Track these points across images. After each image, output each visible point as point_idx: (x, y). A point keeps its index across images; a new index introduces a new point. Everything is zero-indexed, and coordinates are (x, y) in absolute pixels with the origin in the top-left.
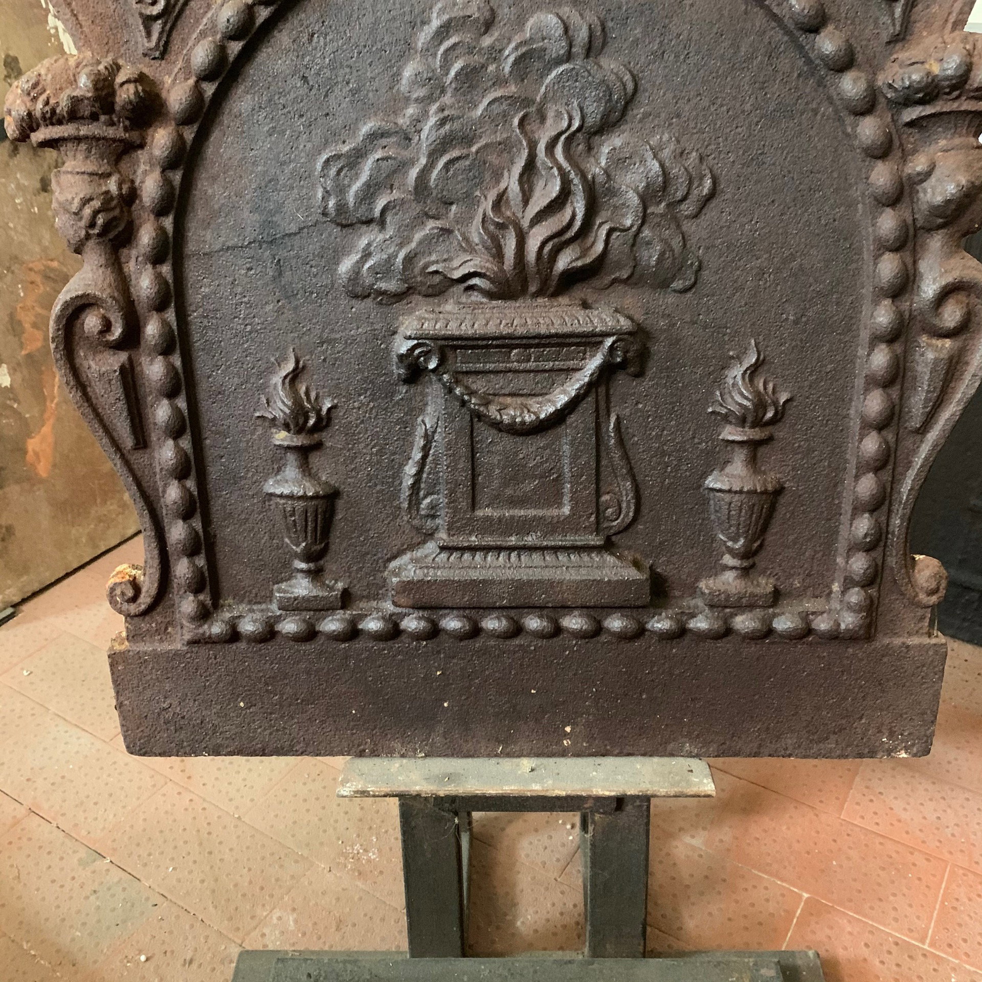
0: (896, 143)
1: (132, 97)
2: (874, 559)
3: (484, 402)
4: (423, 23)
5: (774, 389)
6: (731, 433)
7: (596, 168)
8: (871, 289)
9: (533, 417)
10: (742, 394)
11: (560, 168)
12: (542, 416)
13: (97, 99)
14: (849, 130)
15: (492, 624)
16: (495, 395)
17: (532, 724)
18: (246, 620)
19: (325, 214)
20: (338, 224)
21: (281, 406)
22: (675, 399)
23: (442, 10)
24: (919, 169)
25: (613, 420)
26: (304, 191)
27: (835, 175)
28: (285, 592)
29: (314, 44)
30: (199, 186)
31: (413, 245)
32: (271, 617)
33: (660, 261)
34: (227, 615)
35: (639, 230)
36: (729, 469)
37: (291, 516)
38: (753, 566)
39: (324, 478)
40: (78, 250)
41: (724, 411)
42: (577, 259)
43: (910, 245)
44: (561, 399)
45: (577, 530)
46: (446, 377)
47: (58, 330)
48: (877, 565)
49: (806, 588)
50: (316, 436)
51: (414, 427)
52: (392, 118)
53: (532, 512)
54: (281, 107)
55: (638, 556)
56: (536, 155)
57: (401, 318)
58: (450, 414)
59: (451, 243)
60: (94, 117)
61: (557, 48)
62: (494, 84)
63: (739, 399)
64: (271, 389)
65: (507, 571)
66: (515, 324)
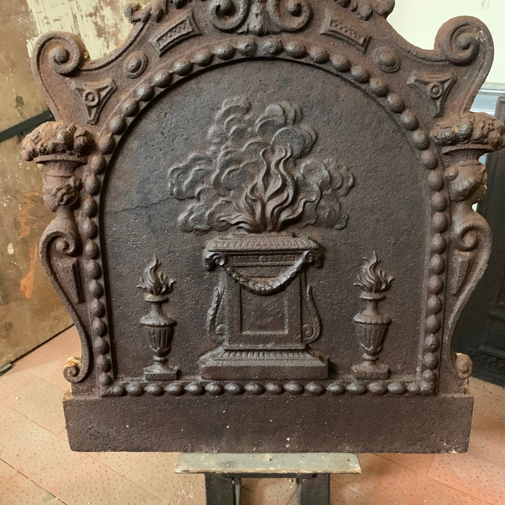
0: (440, 162)
1: (82, 143)
2: (436, 356)
3: (246, 280)
4: (218, 109)
5: (385, 275)
6: (365, 295)
7: (299, 173)
8: (430, 229)
9: (270, 288)
10: (369, 277)
11: (282, 175)
12: (274, 287)
13: (66, 144)
14: (418, 157)
15: (250, 387)
16: (251, 277)
17: (270, 437)
18: (130, 385)
19: (172, 194)
20: (178, 199)
21: (149, 282)
22: (337, 279)
23: (226, 103)
24: (451, 174)
25: (308, 288)
26: (162, 184)
27: (412, 176)
28: (149, 371)
29: (167, 118)
30: (112, 181)
31: (213, 209)
32: (142, 384)
33: (329, 216)
34: (121, 383)
35: (319, 202)
36: (365, 312)
37: (153, 335)
38: (378, 359)
39: (169, 316)
40: (54, 211)
41: (361, 285)
42: (290, 215)
43: (448, 209)
44: (283, 279)
45: (292, 342)
46: (228, 269)
47: (44, 248)
48: (437, 358)
49: (404, 370)
50: (165, 296)
51: (212, 292)
52: (203, 151)
53: (270, 333)
54: (151, 146)
55: (322, 354)
56: (270, 168)
57: (207, 241)
58: (229, 286)
59: (231, 208)
60: (64, 151)
61: (281, 120)
62: (251, 137)
63: (369, 280)
64: (145, 274)
65: (258, 361)
66: (261, 245)
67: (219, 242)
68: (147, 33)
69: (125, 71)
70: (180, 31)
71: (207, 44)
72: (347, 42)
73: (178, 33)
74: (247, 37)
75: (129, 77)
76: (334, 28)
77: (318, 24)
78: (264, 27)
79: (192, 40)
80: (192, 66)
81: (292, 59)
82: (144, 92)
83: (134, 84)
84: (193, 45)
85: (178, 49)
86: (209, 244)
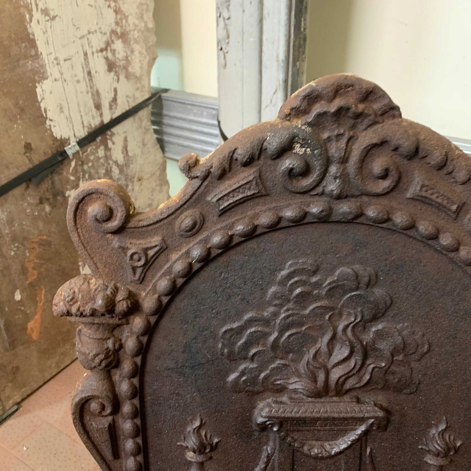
3: (301, 445)
4: (281, 270)
5: (454, 440)
6: (430, 460)
7: (368, 338)
9: (328, 454)
10: (438, 444)
11: (350, 341)
12: (333, 453)
16: (306, 440)
20: (229, 359)
21: (192, 444)
23: (291, 266)
25: (368, 450)
26: (212, 344)
29: (222, 277)
31: (268, 372)
33: (398, 381)
35: (389, 368)
41: (427, 449)
42: (357, 384)
46: (282, 434)
47: (77, 410)
50: (209, 455)
51: (261, 451)
52: (260, 312)
54: (202, 305)
56: (337, 334)
57: (258, 402)
58: (282, 450)
59: (288, 371)
60: (103, 315)
61: (353, 285)
62: (316, 300)
63: (437, 446)
64: (187, 433)
66: (321, 411)
67: (273, 408)
68: (205, 191)
69: (176, 230)
70: (244, 192)
71: (274, 205)
72: (437, 207)
73: (242, 193)
74: (321, 199)
75: (182, 236)
76: (424, 194)
77: (405, 187)
78: (343, 191)
79: (257, 200)
80: (255, 228)
81: (371, 223)
82: (199, 256)
83: (188, 244)
84: (257, 204)
85: (240, 209)
86: (261, 405)
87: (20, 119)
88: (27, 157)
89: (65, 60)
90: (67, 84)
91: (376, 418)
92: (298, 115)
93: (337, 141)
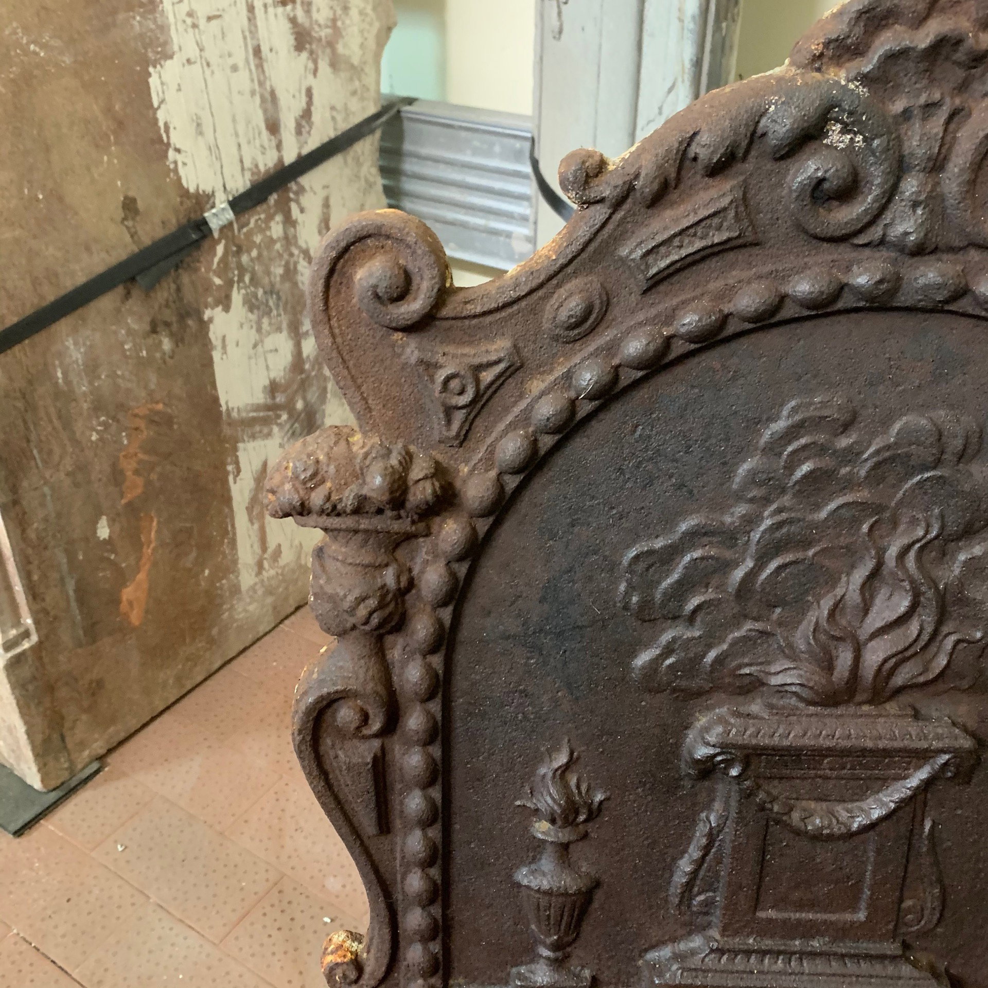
1: (429, 497)
3: (787, 809)
4: (771, 419)
7: (949, 575)
9: (843, 830)
11: (912, 582)
12: (854, 827)
16: (797, 799)
19: (626, 608)
20: (639, 619)
21: (549, 801)
23: (794, 410)
25: (928, 825)
26: (604, 584)
28: (526, 979)
29: (637, 436)
31: (725, 647)
37: (545, 910)
39: (583, 869)
44: (876, 810)
45: (873, 938)
46: (747, 783)
51: (694, 823)
52: (716, 516)
53: (821, 916)
54: (589, 498)
55: (932, 958)
56: (884, 564)
57: (697, 714)
58: (743, 818)
59: (770, 646)
60: (380, 511)
61: (928, 454)
62: (845, 488)
64: (538, 779)
65: (788, 978)
66: (837, 736)
67: (733, 726)
68: (618, 233)
69: (546, 325)
70: (707, 235)
71: (769, 267)
73: (702, 238)
74: (878, 255)
75: (556, 338)
78: (930, 235)
79: (731, 256)
80: (725, 319)
81: (983, 314)
82: (596, 383)
83: (567, 356)
84: (732, 266)
85: (690, 277)
86: (702, 720)
87: (116, 143)
88: (128, 228)
89: (209, 19)
90: (213, 73)
91: (956, 752)
92: (840, 57)
93: (924, 119)
